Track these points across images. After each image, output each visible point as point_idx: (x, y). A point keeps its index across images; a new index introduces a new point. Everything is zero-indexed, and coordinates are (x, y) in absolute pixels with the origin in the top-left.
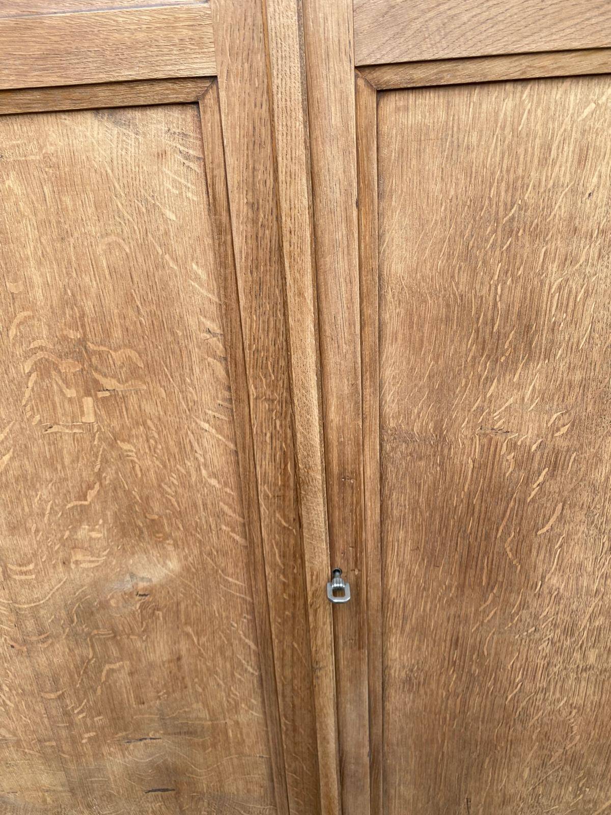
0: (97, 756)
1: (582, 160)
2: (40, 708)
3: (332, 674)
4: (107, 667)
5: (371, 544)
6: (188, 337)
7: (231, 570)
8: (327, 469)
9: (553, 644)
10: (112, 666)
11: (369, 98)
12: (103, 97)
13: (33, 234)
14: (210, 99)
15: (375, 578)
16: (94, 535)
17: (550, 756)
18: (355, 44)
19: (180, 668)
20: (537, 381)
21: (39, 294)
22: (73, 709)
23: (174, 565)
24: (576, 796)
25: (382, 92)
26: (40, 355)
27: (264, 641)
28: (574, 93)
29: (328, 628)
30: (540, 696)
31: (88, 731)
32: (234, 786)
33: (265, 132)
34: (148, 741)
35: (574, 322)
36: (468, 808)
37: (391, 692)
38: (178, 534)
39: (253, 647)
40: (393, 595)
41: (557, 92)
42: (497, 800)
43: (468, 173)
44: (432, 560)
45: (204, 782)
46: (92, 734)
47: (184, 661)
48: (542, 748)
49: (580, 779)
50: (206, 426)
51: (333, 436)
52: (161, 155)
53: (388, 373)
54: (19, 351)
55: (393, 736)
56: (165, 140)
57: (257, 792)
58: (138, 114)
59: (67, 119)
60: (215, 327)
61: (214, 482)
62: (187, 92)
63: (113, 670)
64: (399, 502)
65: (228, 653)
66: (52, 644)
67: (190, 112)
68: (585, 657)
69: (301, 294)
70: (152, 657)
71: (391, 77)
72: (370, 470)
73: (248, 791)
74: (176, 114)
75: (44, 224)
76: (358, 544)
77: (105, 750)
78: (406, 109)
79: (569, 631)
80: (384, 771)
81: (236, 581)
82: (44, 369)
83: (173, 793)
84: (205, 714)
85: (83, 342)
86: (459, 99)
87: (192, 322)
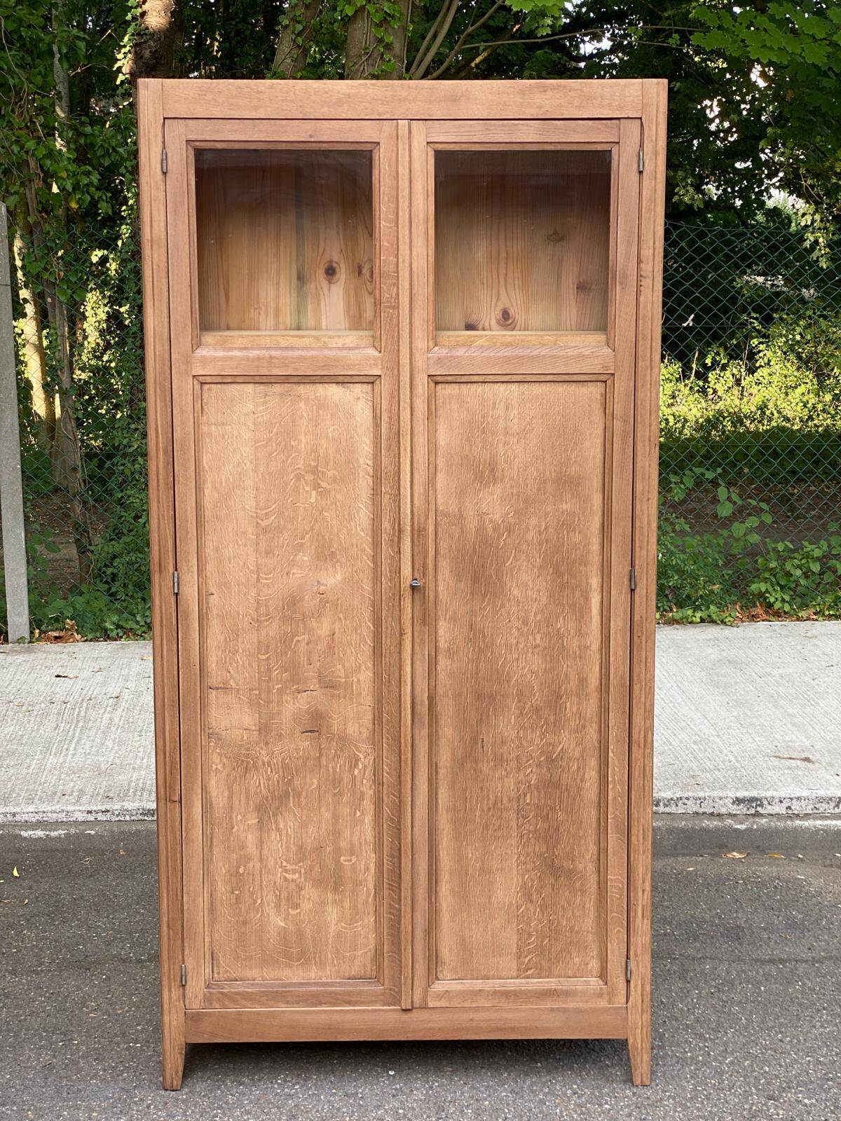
0: (280, 703)
1: (507, 408)
2: (255, 665)
3: (410, 639)
4: (297, 638)
5: (431, 567)
6: (359, 466)
7: (365, 581)
8: (412, 525)
9: (519, 630)
10: (299, 638)
11: (432, 385)
12: (340, 379)
13: (306, 424)
14: (378, 382)
15: (432, 585)
16: (305, 558)
17: (524, 708)
18: (428, 369)
19: (333, 640)
20: (499, 492)
21: (303, 446)
22: (273, 667)
23: (339, 577)
24: (542, 740)
25: (437, 383)
26: (298, 471)
27: (378, 622)
28: (503, 386)
29: (409, 610)
30: (515, 664)
31: (277, 684)
32: (352, 729)
33: (396, 393)
34: (309, 692)
35: (511, 468)
36: (483, 747)
37: (440, 657)
38: (343, 560)
39: (372, 628)
40: (441, 597)
41: (496, 386)
42: (499, 741)
43: (467, 410)
44: (459, 578)
45: (336, 725)
46: (280, 686)
47: (336, 635)
48: (519, 701)
49: (542, 726)
50: (361, 506)
51: (415, 511)
52: (358, 399)
53: (439, 485)
54: (290, 469)
55: (440, 690)
56: (360, 395)
57: (366, 734)
58: (352, 385)
59: (326, 385)
60: (370, 463)
61: (362, 533)
62: (371, 379)
63: (298, 641)
64: (443, 545)
65: (359, 631)
66: (271, 623)
67: (370, 385)
68: (535, 639)
69: (405, 450)
70: (320, 632)
71: (439, 379)
72: (431, 529)
73: (360, 733)
74: (365, 386)
75: (310, 420)
76: (425, 566)
77: (285, 698)
78: (445, 389)
79: (525, 623)
80: (436, 716)
81: (367, 587)
82: (299, 477)
83: (317, 734)
84: (342, 674)
85: (316, 467)
86: (464, 387)
87: (361, 461)
